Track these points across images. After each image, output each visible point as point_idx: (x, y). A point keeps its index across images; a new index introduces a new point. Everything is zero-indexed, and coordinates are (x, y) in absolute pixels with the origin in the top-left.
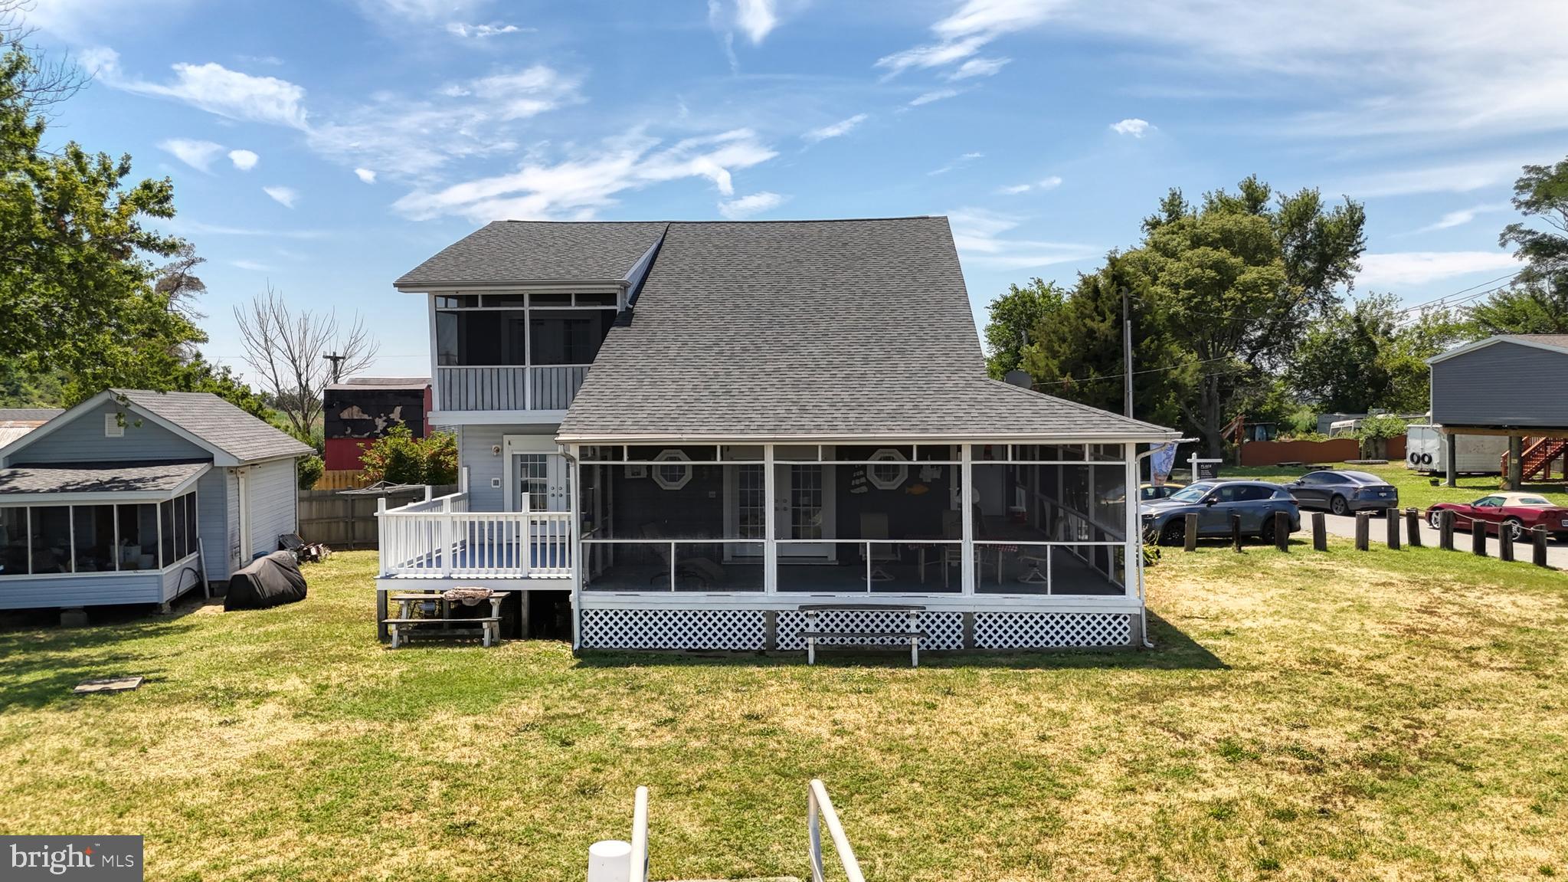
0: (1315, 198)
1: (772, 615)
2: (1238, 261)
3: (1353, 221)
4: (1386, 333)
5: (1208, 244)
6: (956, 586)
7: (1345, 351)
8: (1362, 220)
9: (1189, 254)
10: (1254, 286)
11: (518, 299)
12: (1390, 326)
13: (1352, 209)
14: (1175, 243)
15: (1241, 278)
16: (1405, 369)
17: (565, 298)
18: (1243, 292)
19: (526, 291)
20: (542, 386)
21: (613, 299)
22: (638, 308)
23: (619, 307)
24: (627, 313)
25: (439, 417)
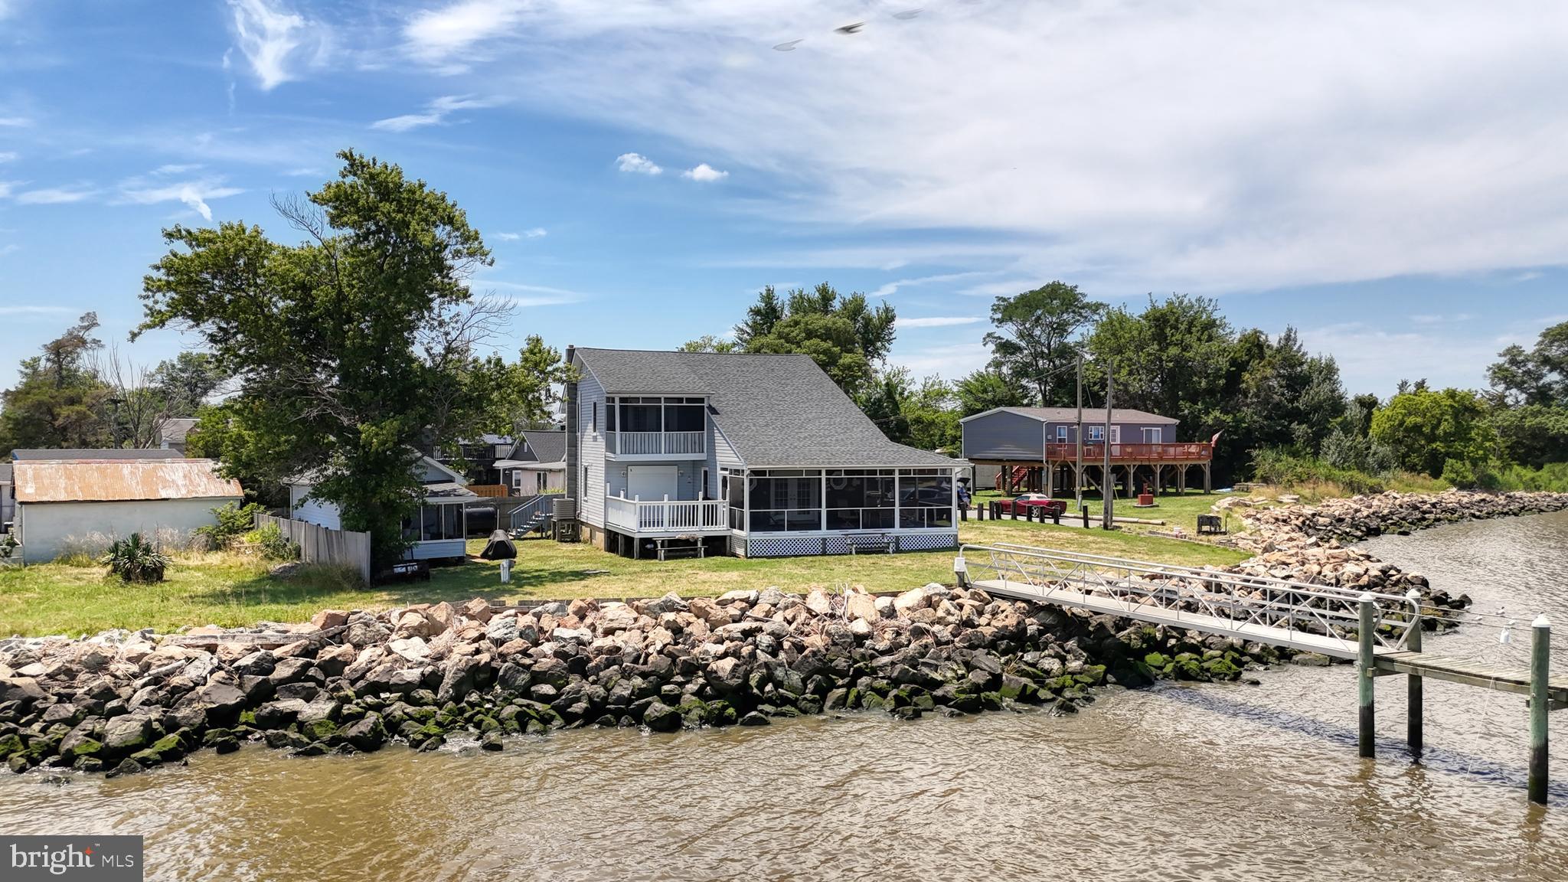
0: (863, 300)
1: (824, 540)
2: (837, 349)
3: (888, 318)
4: (901, 394)
5: (818, 337)
6: (893, 526)
7: (880, 406)
8: (893, 319)
9: (807, 343)
10: (849, 367)
11: (657, 399)
12: (904, 389)
13: (887, 310)
14: (794, 334)
15: (841, 361)
16: (918, 421)
17: (680, 400)
18: (843, 371)
19: (662, 396)
20: (669, 442)
21: (702, 400)
22: (714, 405)
23: (705, 405)
24: (710, 408)
25: (620, 457)
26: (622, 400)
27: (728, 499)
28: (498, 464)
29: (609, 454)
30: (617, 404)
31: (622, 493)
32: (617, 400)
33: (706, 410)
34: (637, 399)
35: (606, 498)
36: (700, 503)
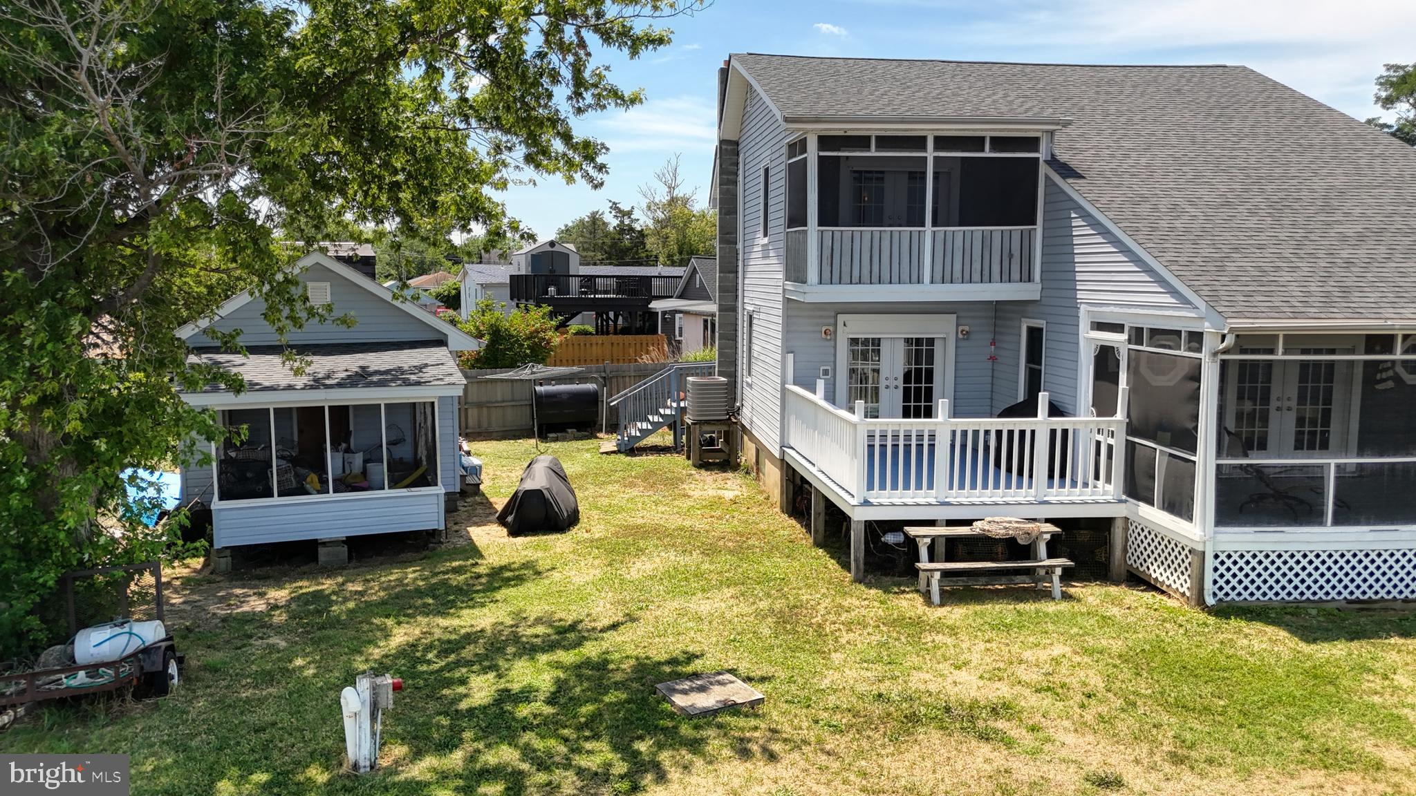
11: (918, 142)
17: (976, 142)
19: (929, 131)
20: (944, 251)
21: (1031, 143)
22: (1063, 157)
23: (1042, 155)
24: (1053, 162)
25: (817, 292)
26: (825, 142)
27: (1120, 415)
28: (657, 305)
29: (790, 285)
30: (812, 154)
31: (820, 384)
32: (812, 145)
33: (1043, 169)
34: (862, 142)
35: (784, 391)
36: (1041, 423)
